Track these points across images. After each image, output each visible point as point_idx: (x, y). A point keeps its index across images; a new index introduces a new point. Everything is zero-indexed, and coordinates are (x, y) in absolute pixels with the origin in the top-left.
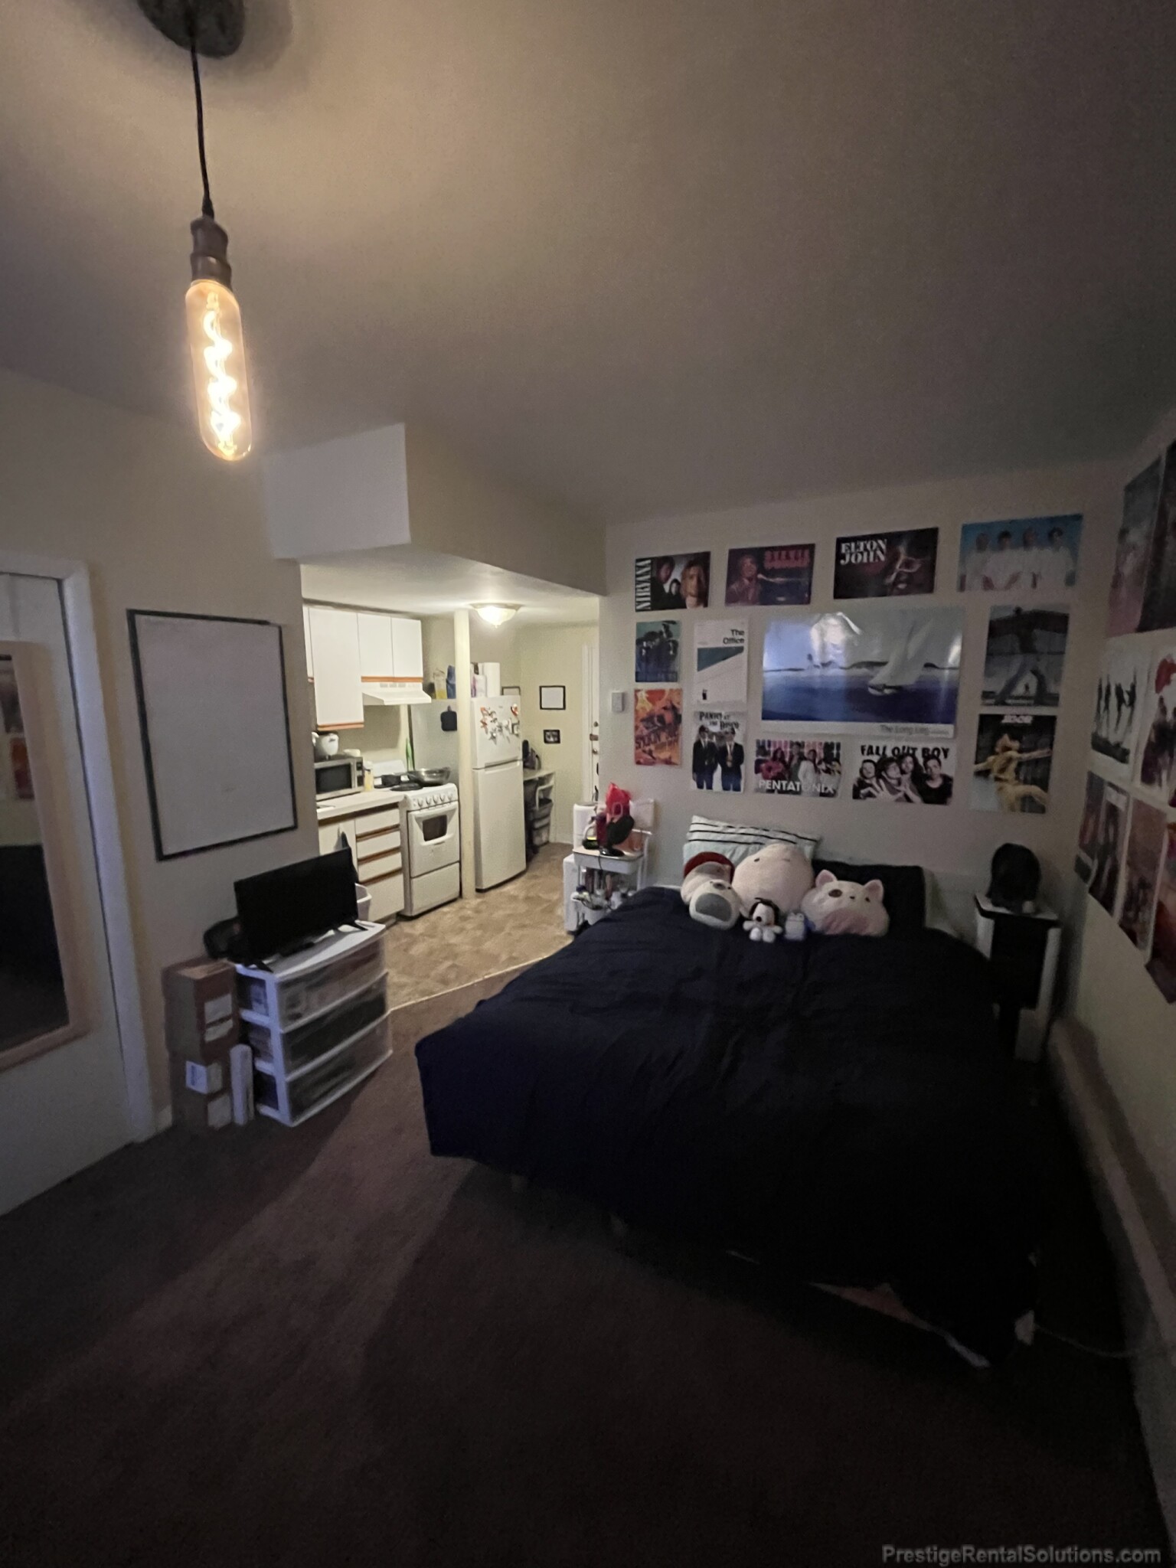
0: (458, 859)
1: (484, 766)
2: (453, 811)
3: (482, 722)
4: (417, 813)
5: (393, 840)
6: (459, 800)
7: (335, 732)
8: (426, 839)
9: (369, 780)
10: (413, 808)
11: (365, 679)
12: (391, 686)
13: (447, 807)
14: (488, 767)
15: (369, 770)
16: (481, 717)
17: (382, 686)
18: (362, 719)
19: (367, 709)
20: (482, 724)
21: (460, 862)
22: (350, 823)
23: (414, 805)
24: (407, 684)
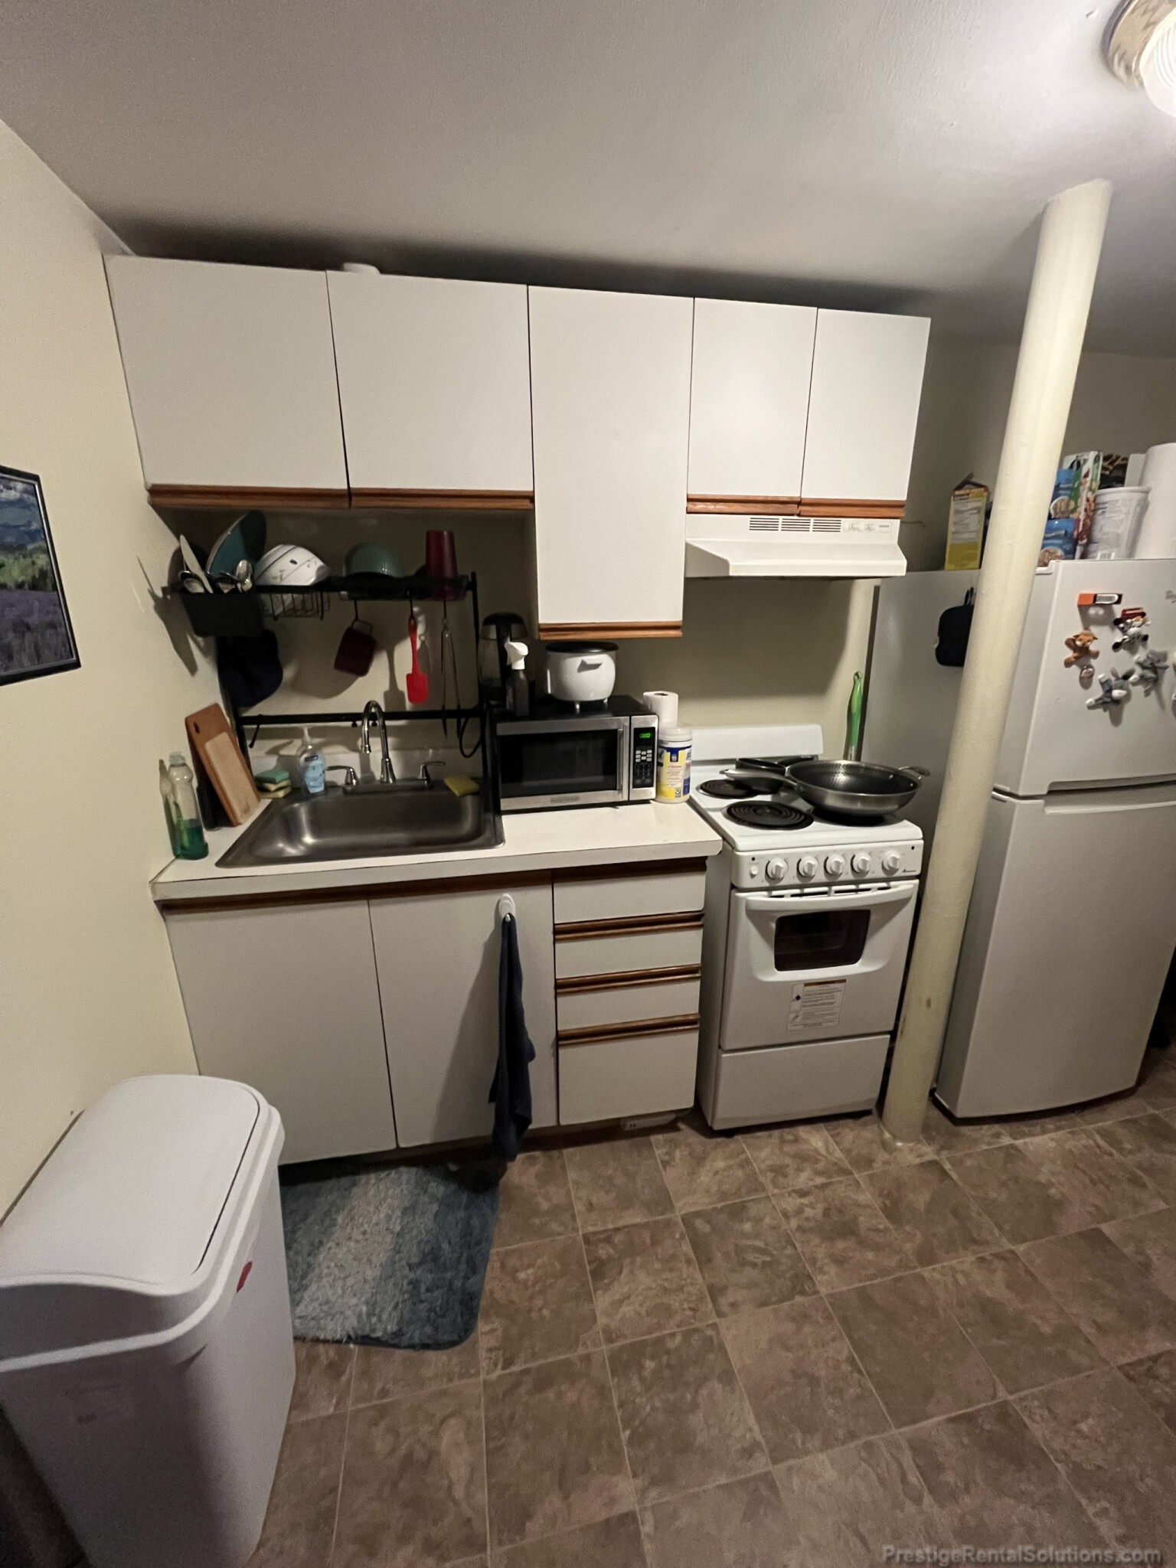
0: (891, 1028)
1: (1045, 792)
2: (898, 905)
3: (1071, 643)
4: (759, 898)
5: (686, 947)
6: (922, 877)
7: (605, 646)
8: (781, 964)
9: (672, 774)
10: (747, 882)
11: (696, 504)
12: (787, 527)
13: (871, 895)
14: (1058, 792)
15: (674, 751)
16: (1076, 628)
17: (754, 527)
18: (675, 614)
19: (693, 586)
20: (1070, 654)
21: (893, 1034)
22: (539, 896)
23: (751, 874)
24: (845, 523)
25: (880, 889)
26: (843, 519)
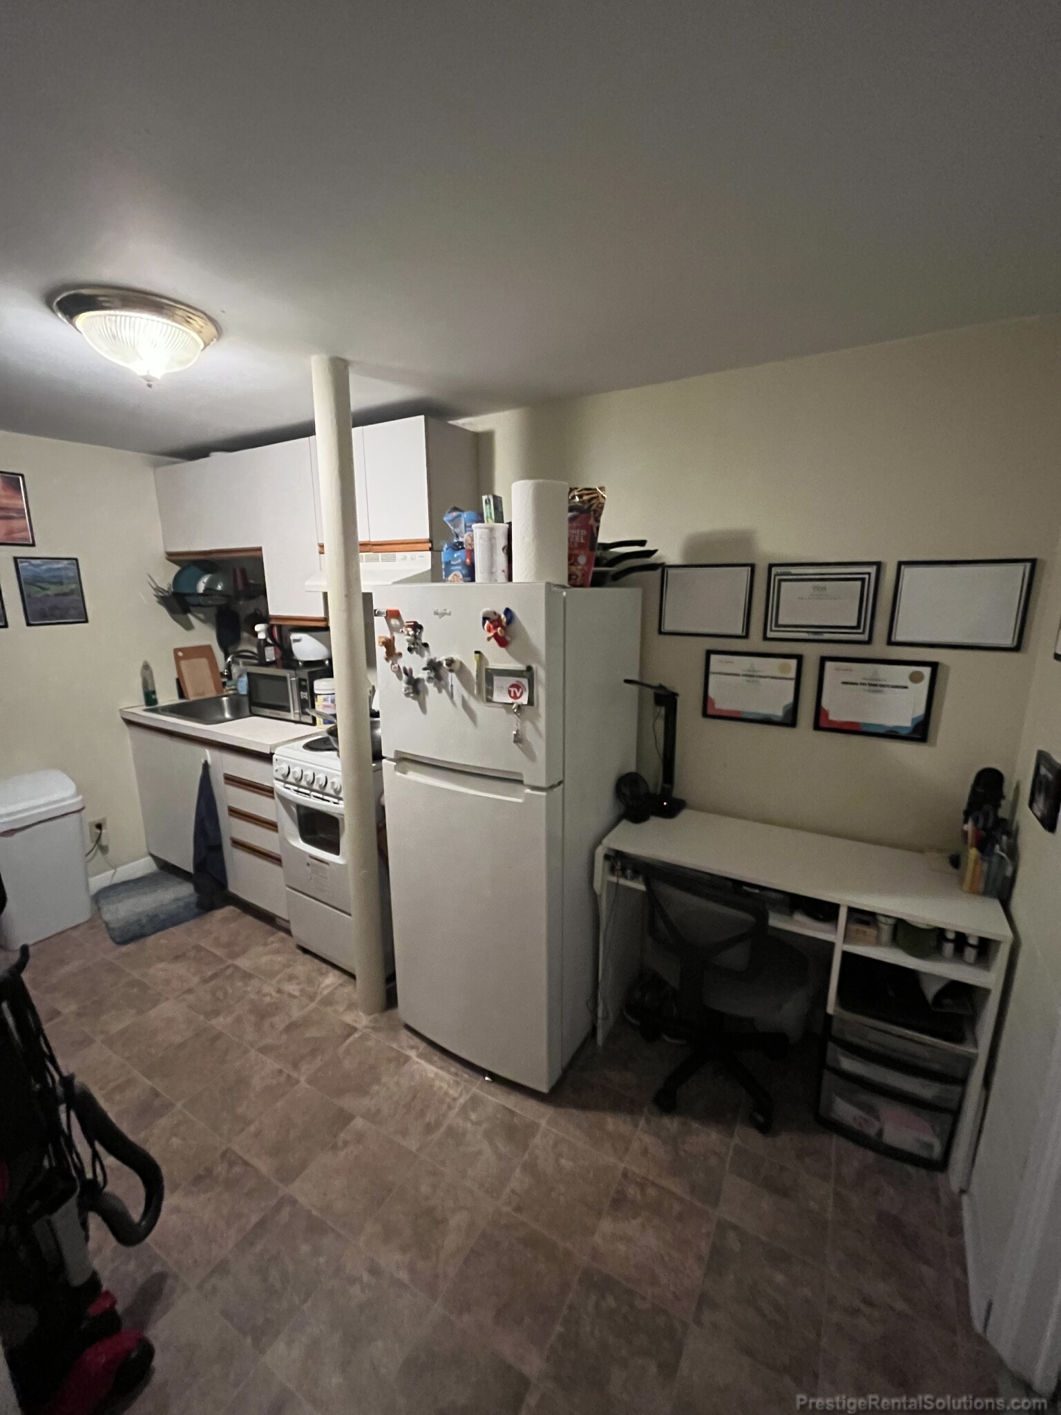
4: (280, 786)
10: (275, 774)
12: (368, 559)
22: (216, 754)
23: (276, 769)
24: (399, 555)
25: (335, 803)
26: (396, 553)
